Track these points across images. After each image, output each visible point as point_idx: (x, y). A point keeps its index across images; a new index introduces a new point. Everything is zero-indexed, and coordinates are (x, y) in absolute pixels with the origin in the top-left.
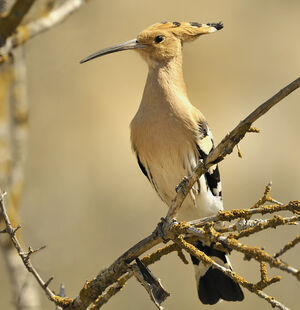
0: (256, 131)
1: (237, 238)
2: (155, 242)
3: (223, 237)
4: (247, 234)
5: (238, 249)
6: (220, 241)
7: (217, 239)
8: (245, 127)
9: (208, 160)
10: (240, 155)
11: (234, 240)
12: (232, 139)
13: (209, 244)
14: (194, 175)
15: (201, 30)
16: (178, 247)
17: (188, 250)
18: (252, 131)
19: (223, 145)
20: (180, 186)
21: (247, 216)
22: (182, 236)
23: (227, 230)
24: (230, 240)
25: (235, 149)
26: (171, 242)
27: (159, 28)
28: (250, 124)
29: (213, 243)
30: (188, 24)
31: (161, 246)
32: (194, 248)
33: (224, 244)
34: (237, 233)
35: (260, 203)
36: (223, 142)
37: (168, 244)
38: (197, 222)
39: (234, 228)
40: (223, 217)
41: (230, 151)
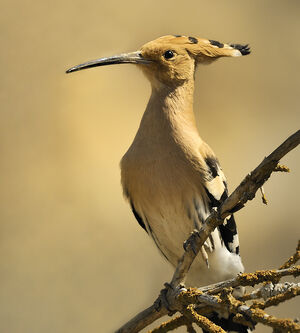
0: (285, 170)
1: (262, 307)
2: (158, 314)
3: (245, 307)
4: (275, 303)
5: (265, 322)
6: (241, 312)
7: (237, 309)
8: (270, 165)
9: (224, 208)
10: (264, 201)
11: (259, 310)
12: (255, 181)
13: (226, 316)
14: (206, 228)
15: (221, 51)
16: (187, 320)
17: (200, 324)
18: (280, 169)
19: (242, 189)
20: (188, 242)
21: (275, 279)
22: (191, 307)
23: (249, 298)
24: (253, 311)
25: (258, 193)
26: (178, 315)
27: (171, 41)
28: (276, 161)
29: (232, 315)
30: (207, 42)
31: (165, 320)
32: (208, 321)
33: (246, 315)
34: (262, 302)
35: (291, 263)
36: (242, 184)
37: (174, 317)
38: (211, 287)
39: (259, 295)
40: (243, 281)
41: (251, 196)
